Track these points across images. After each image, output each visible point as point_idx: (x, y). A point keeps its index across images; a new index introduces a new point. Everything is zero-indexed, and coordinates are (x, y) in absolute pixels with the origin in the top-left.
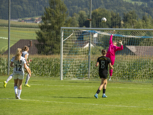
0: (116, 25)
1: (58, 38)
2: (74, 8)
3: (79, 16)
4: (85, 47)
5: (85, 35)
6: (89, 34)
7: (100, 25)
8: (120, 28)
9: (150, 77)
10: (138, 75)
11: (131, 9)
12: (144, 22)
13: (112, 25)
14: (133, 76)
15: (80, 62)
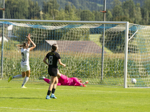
0: (34, 16)
6: (2, 26)
7: (16, 15)
8: (38, 19)
12: (68, 12)
13: (29, 16)
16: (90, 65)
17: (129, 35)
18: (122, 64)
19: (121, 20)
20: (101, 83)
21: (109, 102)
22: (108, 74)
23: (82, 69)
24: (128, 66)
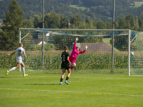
0: (64, 26)
1: (17, 37)
2: (29, 13)
3: (34, 19)
4: (39, 44)
5: (39, 34)
6: (42, 34)
7: (52, 26)
8: (67, 28)
9: (93, 68)
10: (83, 66)
11: (77, 13)
12: (87, 23)
13: (61, 26)
14: (79, 67)
15: (35, 56)
16: (104, 59)
17: (131, 38)
18: (126, 59)
19: (125, 28)
20: (112, 72)
21: (118, 85)
22: (117, 66)
23: (98, 62)
24: (131, 60)
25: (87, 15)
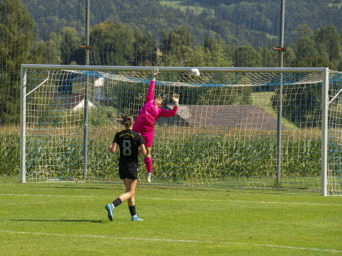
0: (144, 59)
1: (15, 89)
2: (49, 22)
3: (61, 39)
4: (75, 109)
5: (75, 81)
6: (84, 80)
7: (110, 58)
8: (153, 65)
9: (223, 173)
10: (196, 171)
11: (179, 24)
12: (209, 52)
13: (135, 60)
14: (184, 172)
15: (65, 142)
16: (255, 151)
17: (330, 93)
18: (316, 150)
19: (314, 65)
20: (277, 186)
21: (294, 223)
22: (290, 170)
23: (239, 159)
24: (329, 154)
25: (208, 27)
